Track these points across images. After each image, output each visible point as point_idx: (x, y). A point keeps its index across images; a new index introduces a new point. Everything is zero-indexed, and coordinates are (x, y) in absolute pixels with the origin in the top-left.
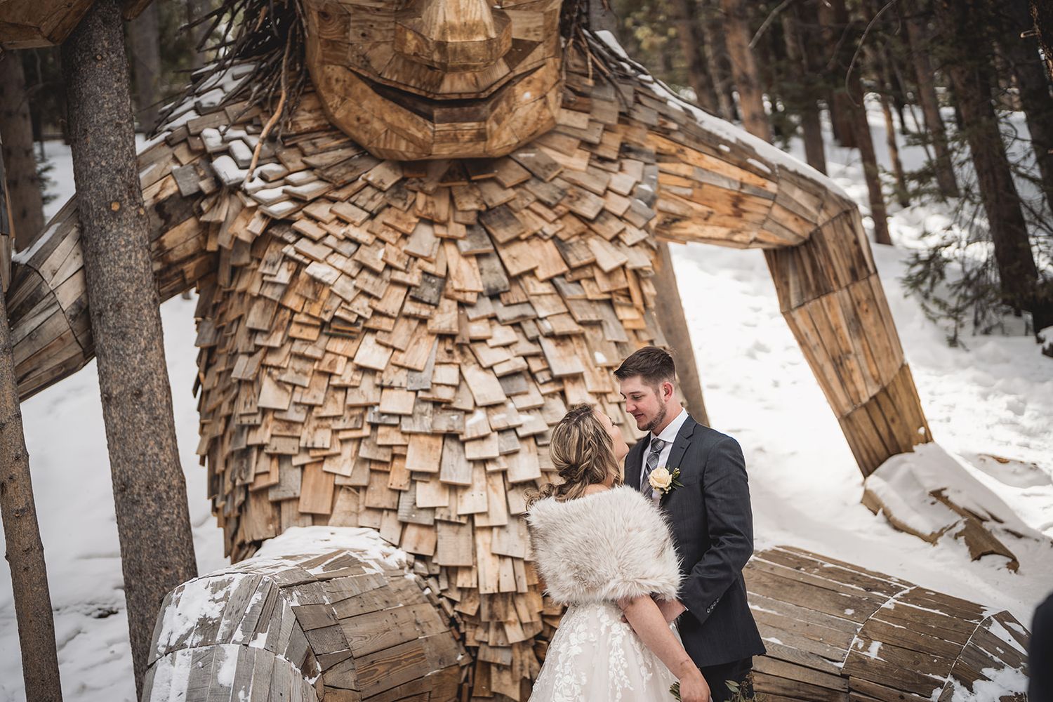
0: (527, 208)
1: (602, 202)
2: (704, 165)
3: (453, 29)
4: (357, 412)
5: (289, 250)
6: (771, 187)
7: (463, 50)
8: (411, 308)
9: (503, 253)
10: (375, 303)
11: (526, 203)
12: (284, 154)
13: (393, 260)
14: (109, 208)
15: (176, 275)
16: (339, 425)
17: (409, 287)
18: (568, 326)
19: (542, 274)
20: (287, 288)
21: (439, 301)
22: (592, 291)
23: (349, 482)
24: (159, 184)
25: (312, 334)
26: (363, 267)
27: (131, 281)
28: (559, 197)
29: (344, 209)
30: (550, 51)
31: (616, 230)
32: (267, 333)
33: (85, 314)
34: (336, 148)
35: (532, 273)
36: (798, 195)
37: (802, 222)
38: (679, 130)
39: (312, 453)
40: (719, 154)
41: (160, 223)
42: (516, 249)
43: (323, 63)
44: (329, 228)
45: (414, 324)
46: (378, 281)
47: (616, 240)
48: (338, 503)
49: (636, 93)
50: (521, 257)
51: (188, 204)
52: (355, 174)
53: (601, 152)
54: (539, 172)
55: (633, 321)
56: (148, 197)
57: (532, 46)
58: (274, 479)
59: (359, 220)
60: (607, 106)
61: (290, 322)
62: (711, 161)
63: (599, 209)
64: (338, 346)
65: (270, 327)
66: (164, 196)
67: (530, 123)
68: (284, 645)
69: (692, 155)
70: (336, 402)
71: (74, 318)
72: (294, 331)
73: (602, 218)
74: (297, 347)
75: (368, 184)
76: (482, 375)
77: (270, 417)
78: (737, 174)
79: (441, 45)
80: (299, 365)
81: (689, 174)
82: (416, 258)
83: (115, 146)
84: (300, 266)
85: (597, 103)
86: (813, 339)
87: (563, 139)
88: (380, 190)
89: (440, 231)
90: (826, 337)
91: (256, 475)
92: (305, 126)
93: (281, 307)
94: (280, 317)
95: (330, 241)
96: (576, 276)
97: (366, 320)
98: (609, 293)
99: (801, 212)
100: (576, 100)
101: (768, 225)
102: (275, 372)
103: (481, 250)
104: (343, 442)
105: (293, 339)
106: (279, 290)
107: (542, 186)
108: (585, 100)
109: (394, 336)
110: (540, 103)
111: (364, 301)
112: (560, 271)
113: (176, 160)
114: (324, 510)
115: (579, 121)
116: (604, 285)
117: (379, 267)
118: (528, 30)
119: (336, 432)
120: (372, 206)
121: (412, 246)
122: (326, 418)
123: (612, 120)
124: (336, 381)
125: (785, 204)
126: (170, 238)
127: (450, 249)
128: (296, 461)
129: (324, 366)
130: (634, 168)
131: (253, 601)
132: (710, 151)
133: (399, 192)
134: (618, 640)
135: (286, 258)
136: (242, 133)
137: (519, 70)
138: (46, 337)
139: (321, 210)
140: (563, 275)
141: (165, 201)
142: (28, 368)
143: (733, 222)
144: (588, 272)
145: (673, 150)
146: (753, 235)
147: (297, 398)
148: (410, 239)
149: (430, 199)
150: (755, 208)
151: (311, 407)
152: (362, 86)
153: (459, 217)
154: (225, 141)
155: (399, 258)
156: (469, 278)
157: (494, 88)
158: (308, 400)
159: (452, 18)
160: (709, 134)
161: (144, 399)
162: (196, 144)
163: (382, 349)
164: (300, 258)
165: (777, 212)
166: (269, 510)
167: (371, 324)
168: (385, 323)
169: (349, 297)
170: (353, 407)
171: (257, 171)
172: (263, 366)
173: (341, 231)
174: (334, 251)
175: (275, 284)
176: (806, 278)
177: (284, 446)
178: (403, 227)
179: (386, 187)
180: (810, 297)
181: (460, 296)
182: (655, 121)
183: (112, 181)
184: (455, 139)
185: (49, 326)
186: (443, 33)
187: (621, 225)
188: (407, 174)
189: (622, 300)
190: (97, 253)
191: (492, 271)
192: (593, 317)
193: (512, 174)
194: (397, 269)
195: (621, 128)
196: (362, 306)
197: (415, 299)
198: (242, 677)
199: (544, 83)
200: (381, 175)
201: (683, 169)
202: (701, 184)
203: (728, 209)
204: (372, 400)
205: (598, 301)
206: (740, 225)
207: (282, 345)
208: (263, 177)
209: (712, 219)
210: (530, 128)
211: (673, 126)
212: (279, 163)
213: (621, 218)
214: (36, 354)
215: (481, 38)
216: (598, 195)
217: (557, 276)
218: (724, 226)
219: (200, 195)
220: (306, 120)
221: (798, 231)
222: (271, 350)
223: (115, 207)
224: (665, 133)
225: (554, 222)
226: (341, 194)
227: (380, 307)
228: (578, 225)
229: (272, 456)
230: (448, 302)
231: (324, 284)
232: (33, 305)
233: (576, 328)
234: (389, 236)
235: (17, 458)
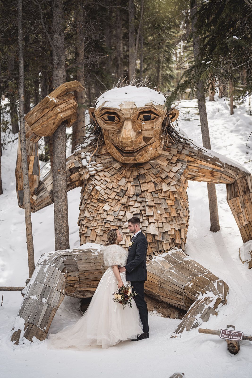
0: (150, 175)
1: (167, 174)
2: (202, 164)
3: (124, 138)
4: (102, 219)
5: (93, 182)
6: (222, 169)
7: (126, 143)
8: (117, 197)
9: (141, 186)
10: (109, 196)
11: (149, 174)
12: (97, 159)
13: (114, 187)
14: (58, 171)
15: (74, 184)
16: (99, 222)
17: (117, 192)
18: (153, 204)
19: (149, 191)
20: (92, 191)
21: (123, 196)
22: (160, 196)
23: (99, 234)
24: (71, 165)
25: (96, 201)
26: (107, 188)
27: (61, 187)
28: (157, 173)
29: (106, 174)
30: (157, 138)
31: (169, 181)
32: (88, 200)
33: (52, 192)
34: (109, 158)
35: (147, 191)
36: (230, 171)
37: (231, 178)
38: (195, 155)
39: (93, 227)
40: (207, 161)
41: (70, 173)
42: (144, 185)
43: (106, 140)
44: (102, 178)
45: (117, 201)
46: (110, 191)
47: (169, 184)
48: (97, 239)
49: (183, 146)
50: (145, 187)
51: (77, 169)
52: (111, 165)
53: (172, 161)
54: (154, 166)
55: (171, 203)
56: (68, 168)
57: (151, 138)
58: (85, 232)
59: (108, 177)
60: (175, 150)
61: (92, 198)
62: (204, 163)
63: (166, 176)
64: (100, 204)
65: (88, 199)
66: (71, 167)
67: (153, 155)
68: (58, 266)
69: (199, 162)
70: (99, 217)
71: (50, 193)
72: (93, 200)
73: (167, 178)
74: (93, 204)
75: (113, 168)
76: (130, 214)
77: (86, 218)
78: (212, 166)
79: (121, 142)
80: (93, 208)
81: (198, 166)
82: (120, 186)
83: (60, 157)
84: (95, 186)
85: (172, 149)
86: (233, 208)
87: (163, 158)
88: (116, 169)
89: (127, 180)
90: (236, 208)
91: (82, 230)
92: (103, 153)
93: (91, 194)
94: (90, 197)
95: (102, 181)
96: (157, 192)
97: (106, 200)
98: (165, 196)
99: (231, 176)
100: (167, 148)
101: (221, 178)
102: (88, 209)
103: (136, 185)
104: (99, 225)
105: (92, 202)
106: (90, 191)
107: (154, 170)
108: (169, 149)
109: (112, 203)
110: (155, 150)
111: (107, 195)
112: (153, 191)
113: (75, 159)
114: (94, 240)
115: (167, 153)
116: (163, 195)
117: (111, 188)
118: (149, 135)
119: (98, 223)
120: (113, 173)
121: (120, 183)
122: (97, 220)
123: (175, 154)
124: (99, 212)
125: (226, 174)
126: (72, 177)
127: (129, 184)
128: (90, 228)
129: (97, 209)
130: (179, 165)
131: (55, 258)
132: (204, 160)
133: (120, 170)
134: (111, 274)
135: (92, 184)
136: (89, 154)
137: (148, 143)
138: (44, 197)
139: (101, 174)
140: (154, 192)
141: (72, 168)
142: (40, 203)
143: (212, 178)
144: (160, 191)
145: (193, 160)
146: (218, 181)
147: (91, 215)
148: (119, 181)
149: (126, 172)
150: (217, 174)
151: (94, 217)
152: (113, 146)
153: (133, 176)
154: (85, 156)
155: (116, 186)
156: (132, 191)
157: (139, 149)
158: (93, 216)
159: (124, 136)
160: (205, 156)
161: (61, 212)
162: (79, 156)
163: (109, 206)
164: (95, 184)
165: (223, 175)
166: (84, 238)
167: (107, 200)
168: (111, 200)
169: (103, 194)
170: (102, 218)
171: (90, 163)
172: (86, 207)
173: (104, 179)
174: (102, 183)
175: (90, 190)
176: (232, 193)
177: (88, 225)
178: (118, 179)
179: (117, 169)
180: (233, 197)
181: (129, 195)
182: (188, 153)
183: (59, 165)
184: (129, 160)
185: (45, 195)
186: (122, 139)
187: (171, 180)
188: (123, 166)
189: (168, 198)
190: (55, 180)
191: (138, 190)
192: (159, 202)
193: (148, 166)
194: (115, 188)
195: (178, 155)
196: (106, 196)
197: (118, 195)
198: (48, 271)
199: (155, 146)
200: (117, 165)
201: (196, 165)
202: (201, 168)
203: (210, 175)
204: (105, 217)
205: (162, 198)
206: (214, 178)
207: (90, 203)
208: (91, 165)
209: (205, 177)
210: (153, 156)
211: (193, 154)
212: (96, 161)
213: (172, 178)
214: (42, 201)
215: (130, 141)
216: (167, 172)
217: (153, 192)
218: (209, 178)
219: (79, 167)
220: (103, 152)
221: (230, 180)
222: (88, 204)
223: (59, 171)
224: (191, 156)
225: (155, 179)
226: (106, 170)
227: (110, 197)
228: (161, 179)
229: (86, 227)
230: (126, 196)
231: (98, 191)
232: (42, 190)
233: (154, 204)
234: (115, 181)
235: (29, 224)
